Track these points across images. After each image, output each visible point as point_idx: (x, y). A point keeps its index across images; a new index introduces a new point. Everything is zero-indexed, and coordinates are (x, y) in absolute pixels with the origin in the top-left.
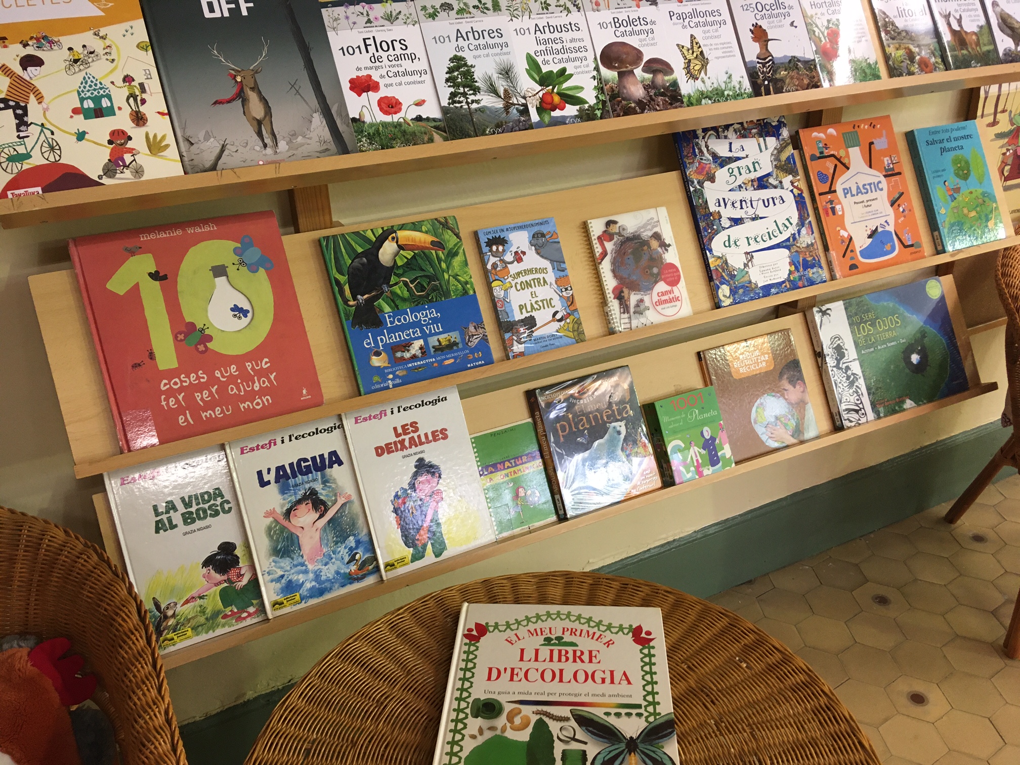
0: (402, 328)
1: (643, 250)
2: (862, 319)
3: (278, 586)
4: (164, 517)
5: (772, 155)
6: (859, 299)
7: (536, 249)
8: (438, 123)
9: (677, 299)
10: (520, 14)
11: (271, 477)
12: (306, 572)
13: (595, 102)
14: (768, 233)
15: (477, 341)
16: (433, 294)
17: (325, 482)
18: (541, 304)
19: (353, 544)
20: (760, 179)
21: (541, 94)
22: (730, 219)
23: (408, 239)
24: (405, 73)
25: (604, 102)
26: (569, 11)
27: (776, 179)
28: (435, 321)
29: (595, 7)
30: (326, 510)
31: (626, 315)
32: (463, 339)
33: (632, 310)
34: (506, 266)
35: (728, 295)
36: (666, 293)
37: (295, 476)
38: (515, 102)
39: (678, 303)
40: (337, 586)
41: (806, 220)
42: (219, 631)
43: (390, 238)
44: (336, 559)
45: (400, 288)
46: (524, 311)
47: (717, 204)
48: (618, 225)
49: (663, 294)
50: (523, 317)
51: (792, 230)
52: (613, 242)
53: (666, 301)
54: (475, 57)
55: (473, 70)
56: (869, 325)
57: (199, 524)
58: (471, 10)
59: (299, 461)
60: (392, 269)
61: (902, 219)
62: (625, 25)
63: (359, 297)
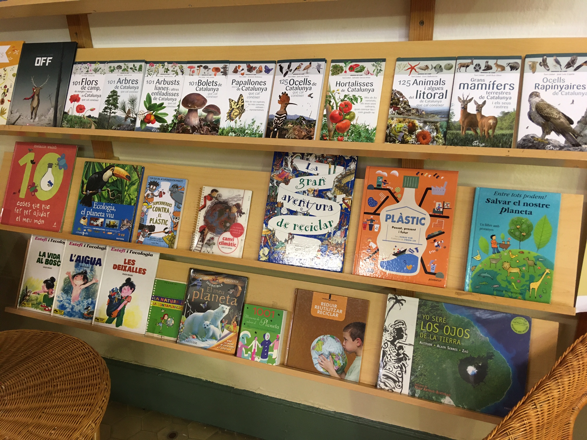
0: (98, 211)
1: (225, 211)
2: (431, 318)
3: (59, 304)
4: (41, 257)
5: (337, 177)
6: (435, 304)
7: (171, 193)
8: (96, 120)
9: (234, 245)
10: (153, 73)
11: (74, 259)
12: (70, 304)
13: (171, 123)
14: (312, 226)
15: (125, 228)
16: (117, 200)
17: (92, 270)
18: (161, 221)
19: (90, 302)
20: (321, 191)
21: (146, 114)
22: (288, 210)
23: (118, 171)
24: (92, 96)
25: (175, 124)
26: (177, 74)
27: (333, 194)
28: (112, 212)
29: (191, 73)
30: (87, 282)
31: (201, 243)
32: (120, 225)
33: (205, 241)
34: (153, 197)
35: (266, 255)
36: (229, 239)
37: (82, 262)
38: (131, 116)
39: (234, 248)
40: (77, 316)
41: (343, 227)
42: (38, 311)
43: (111, 169)
44: (82, 305)
45: (105, 192)
46: (152, 222)
47: (283, 198)
48: (217, 193)
49: (226, 239)
50: (150, 225)
51: (330, 230)
52: (211, 202)
53: (226, 244)
54: (122, 92)
55: (118, 98)
56: (436, 326)
57: (49, 266)
58: (129, 70)
59: (87, 257)
60: (105, 183)
61: (434, 251)
62: (204, 84)
63: (88, 191)
